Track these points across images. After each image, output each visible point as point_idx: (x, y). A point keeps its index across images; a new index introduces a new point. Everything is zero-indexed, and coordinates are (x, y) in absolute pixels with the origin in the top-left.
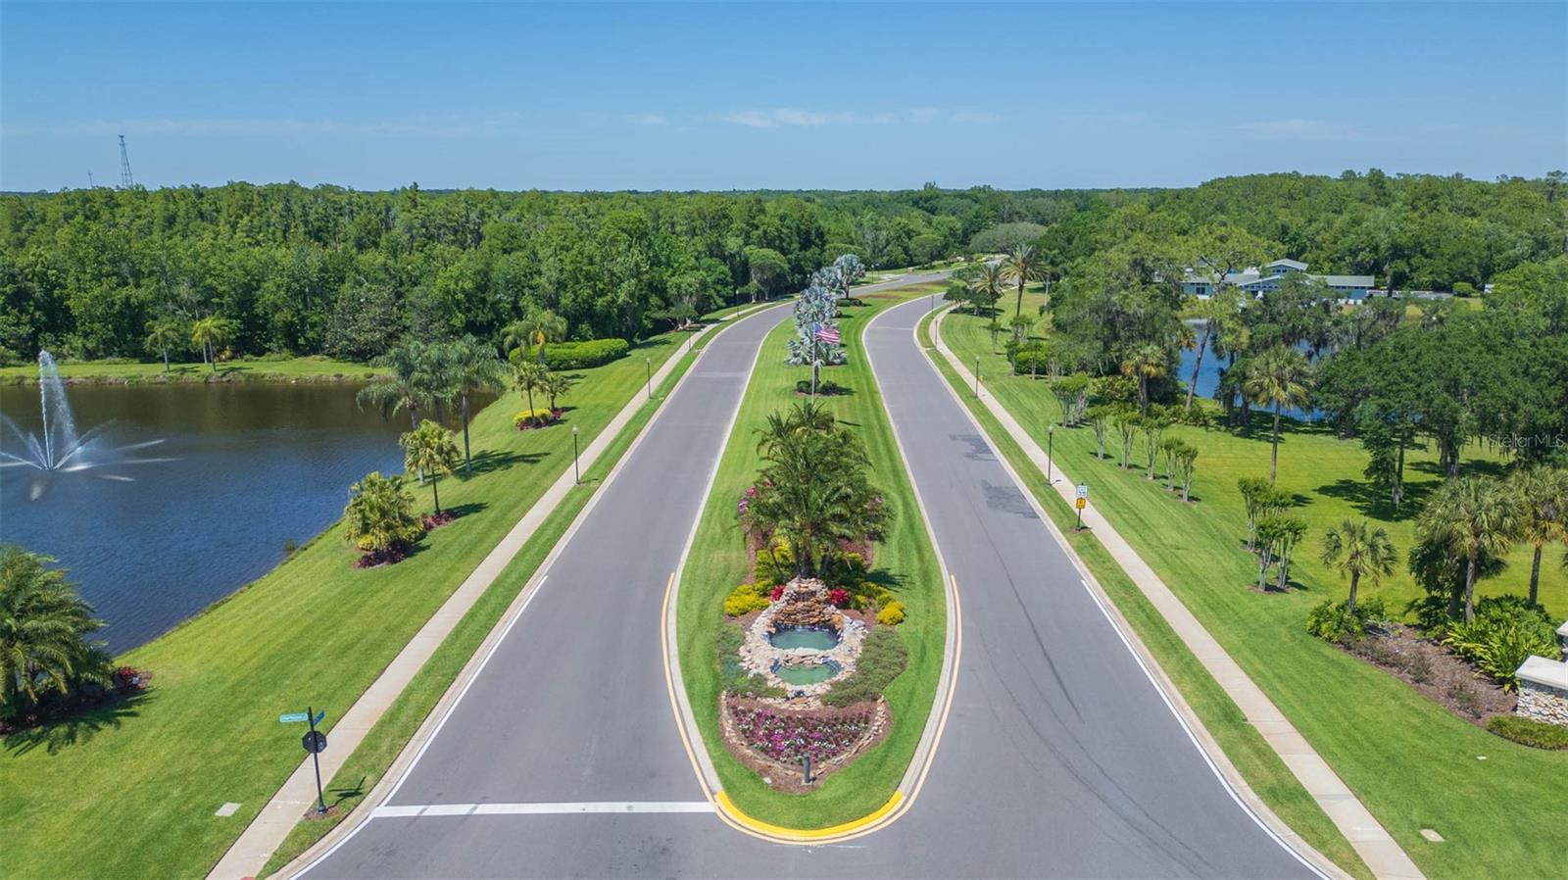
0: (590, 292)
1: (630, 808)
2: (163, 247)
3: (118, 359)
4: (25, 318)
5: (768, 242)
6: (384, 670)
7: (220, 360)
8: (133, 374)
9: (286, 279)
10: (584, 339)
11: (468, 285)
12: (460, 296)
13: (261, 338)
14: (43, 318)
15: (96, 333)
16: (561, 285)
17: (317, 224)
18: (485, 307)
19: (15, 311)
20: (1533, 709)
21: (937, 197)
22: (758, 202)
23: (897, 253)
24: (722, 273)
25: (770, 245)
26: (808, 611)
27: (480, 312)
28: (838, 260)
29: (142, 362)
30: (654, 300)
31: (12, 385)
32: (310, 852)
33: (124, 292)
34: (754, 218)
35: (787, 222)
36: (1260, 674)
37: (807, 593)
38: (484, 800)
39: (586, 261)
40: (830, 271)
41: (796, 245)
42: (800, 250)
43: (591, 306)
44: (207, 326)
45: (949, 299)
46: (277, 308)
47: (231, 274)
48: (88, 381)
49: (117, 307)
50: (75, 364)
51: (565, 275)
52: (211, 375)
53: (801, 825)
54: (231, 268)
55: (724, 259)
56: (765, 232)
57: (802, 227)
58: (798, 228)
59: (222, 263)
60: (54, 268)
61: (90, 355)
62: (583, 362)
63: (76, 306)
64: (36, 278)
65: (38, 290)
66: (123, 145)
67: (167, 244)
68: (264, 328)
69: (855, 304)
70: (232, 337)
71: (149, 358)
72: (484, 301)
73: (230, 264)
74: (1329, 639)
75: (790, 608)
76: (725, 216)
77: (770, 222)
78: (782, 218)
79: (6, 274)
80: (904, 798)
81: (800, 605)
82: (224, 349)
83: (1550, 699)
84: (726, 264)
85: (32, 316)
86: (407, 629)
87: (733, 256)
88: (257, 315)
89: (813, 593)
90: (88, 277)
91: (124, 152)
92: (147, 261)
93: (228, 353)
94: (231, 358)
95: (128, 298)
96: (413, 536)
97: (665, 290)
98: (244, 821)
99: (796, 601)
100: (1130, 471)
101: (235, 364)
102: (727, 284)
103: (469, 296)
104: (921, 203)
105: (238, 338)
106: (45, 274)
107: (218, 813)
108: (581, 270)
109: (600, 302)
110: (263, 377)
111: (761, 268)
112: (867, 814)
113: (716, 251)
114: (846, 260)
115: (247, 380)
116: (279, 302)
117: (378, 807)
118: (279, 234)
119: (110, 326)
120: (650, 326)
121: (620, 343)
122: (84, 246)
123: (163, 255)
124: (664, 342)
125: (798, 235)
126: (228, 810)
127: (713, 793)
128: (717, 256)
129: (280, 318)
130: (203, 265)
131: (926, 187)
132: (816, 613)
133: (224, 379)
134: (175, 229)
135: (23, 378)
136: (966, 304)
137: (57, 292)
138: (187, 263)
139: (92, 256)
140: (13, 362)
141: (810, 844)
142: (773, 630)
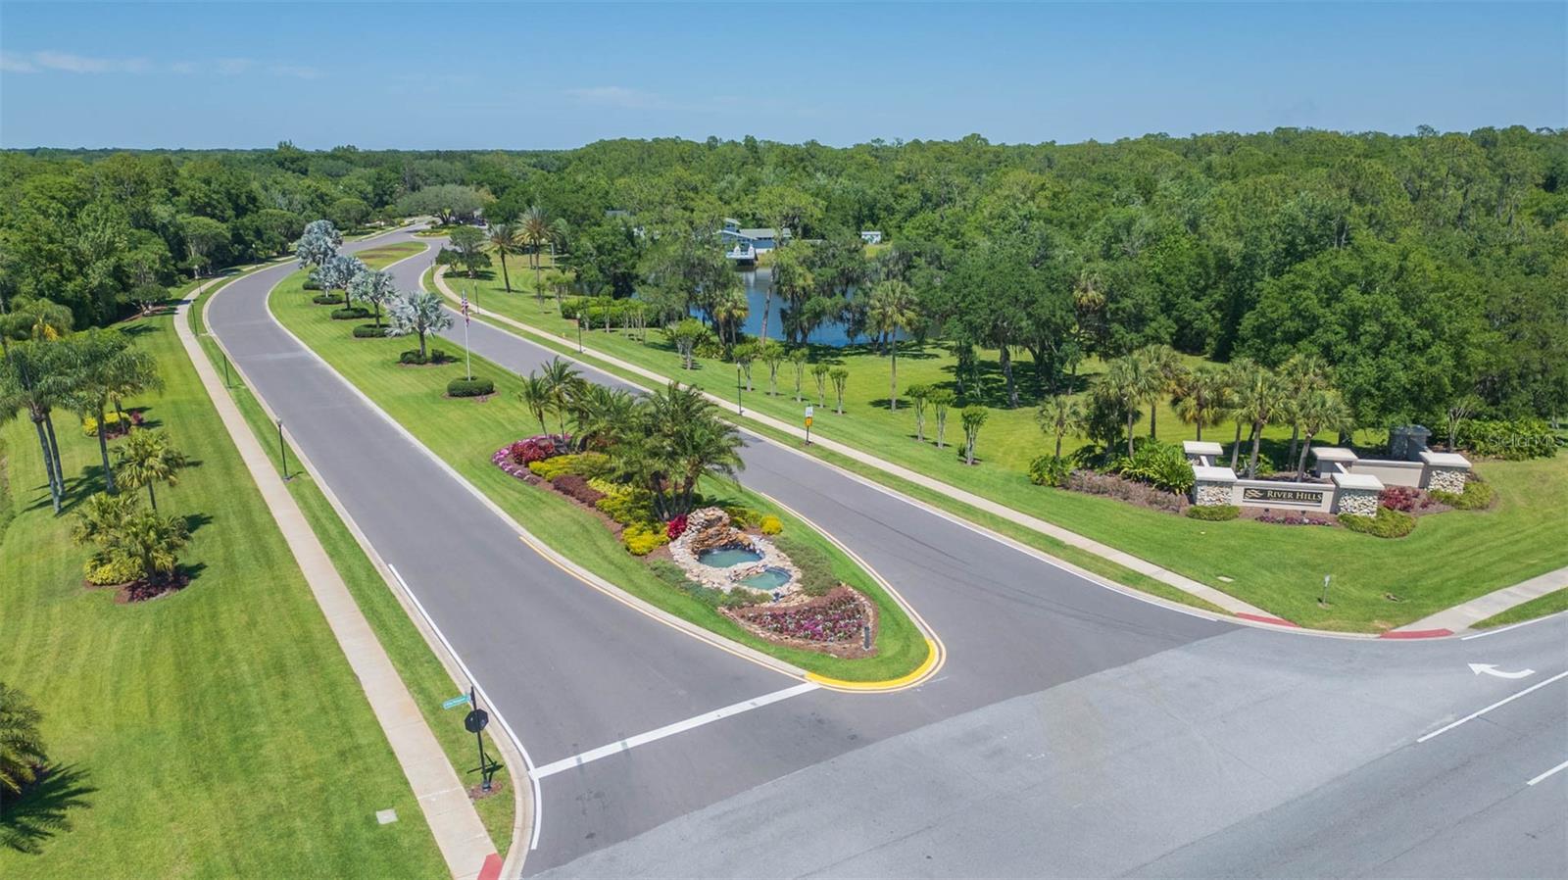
0: (56, 275)
5: (199, 210)
20: (1206, 499)
21: (304, 158)
22: (169, 162)
26: (718, 535)
39: (43, 238)
41: (230, 212)
42: (237, 217)
55: (155, 229)
56: (191, 198)
58: (228, 192)
74: (1053, 485)
75: (702, 536)
76: (143, 182)
80: (934, 642)
81: (711, 531)
83: (1216, 490)
84: (159, 236)
87: (164, 226)
89: (720, 518)
97: (120, 269)
99: (703, 529)
100: (779, 397)
104: (287, 164)
108: (41, 250)
111: (202, 238)
112: (926, 657)
114: (319, 226)
125: (230, 200)
127: (802, 676)
128: (148, 227)
131: (280, 147)
132: (725, 536)
136: (462, 267)
142: (698, 556)
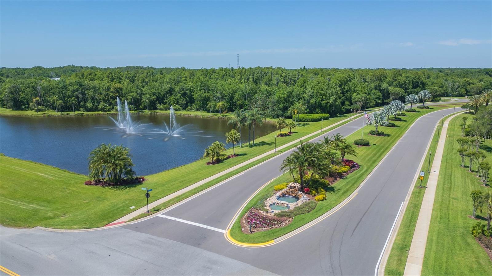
1: (207, 227)
2: (215, 83)
3: (202, 111)
4: (185, 100)
5: (399, 85)
6: (187, 187)
7: (224, 113)
8: (203, 115)
9: (241, 92)
10: (317, 113)
11: (285, 96)
12: (283, 99)
13: (234, 108)
14: (189, 100)
15: (198, 104)
16: (312, 97)
17: (256, 78)
18: (289, 102)
19: (183, 98)
23: (463, 91)
24: (379, 95)
25: (401, 87)
26: (293, 192)
27: (287, 104)
28: (421, 92)
29: (207, 112)
30: (347, 103)
31: (179, 115)
32: (141, 219)
33: (204, 94)
34: (396, 77)
35: (409, 79)
36: (432, 240)
37: (293, 187)
38: (180, 218)
39: (321, 90)
40: (412, 96)
41: (411, 87)
43: (320, 104)
44: (220, 104)
45: (463, 108)
46: (238, 100)
47: (229, 91)
48: (194, 116)
49: (203, 98)
50: (193, 111)
51: (314, 94)
52: (220, 116)
53: (240, 241)
54: (229, 89)
55: (380, 90)
56: (399, 82)
57: (415, 81)
58: (413, 81)
59: (227, 88)
60: (192, 88)
61: (197, 110)
62: (311, 120)
63: (195, 97)
64: (188, 90)
65: (188, 93)
66: (238, 57)
67: (216, 82)
68: (235, 105)
69: (426, 108)
70: (227, 107)
71: (208, 111)
72: (289, 101)
73: (229, 88)
75: (288, 190)
76: (384, 76)
77: (402, 79)
78: (407, 77)
79: (182, 89)
80: (274, 242)
81: (291, 190)
82: (226, 110)
84: (381, 92)
85: (186, 99)
86: (200, 179)
87: (384, 90)
88: (234, 102)
89: (296, 187)
90: (198, 90)
91: (238, 58)
92: (211, 86)
93: (226, 111)
94: (227, 113)
95: (205, 96)
96: (223, 159)
97: (351, 99)
98: (134, 210)
99: (290, 188)
100: (472, 173)
101: (226, 114)
102: (380, 99)
103: (285, 99)
105: (229, 107)
106: (190, 89)
107: (130, 208)
108: (319, 93)
109: (323, 102)
110: (231, 118)
112: (259, 243)
113: (378, 88)
114: (424, 92)
115: (227, 119)
116: (239, 99)
117: (160, 215)
118: (246, 81)
119: (202, 103)
120: (345, 111)
121: (328, 115)
122: (198, 82)
123: (215, 85)
124: (345, 116)
125: (413, 83)
126: (132, 208)
127: (228, 229)
128: (378, 90)
129: (238, 103)
130: (223, 88)
132: (295, 193)
133: (223, 118)
134: (224, 79)
135: (181, 114)
136: (472, 110)
137: (192, 94)
138: (220, 88)
139: (200, 85)
140: (181, 110)
141: (238, 246)
142: (281, 195)
